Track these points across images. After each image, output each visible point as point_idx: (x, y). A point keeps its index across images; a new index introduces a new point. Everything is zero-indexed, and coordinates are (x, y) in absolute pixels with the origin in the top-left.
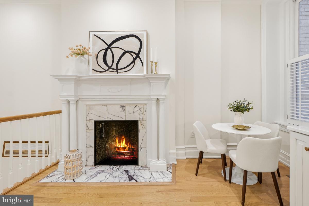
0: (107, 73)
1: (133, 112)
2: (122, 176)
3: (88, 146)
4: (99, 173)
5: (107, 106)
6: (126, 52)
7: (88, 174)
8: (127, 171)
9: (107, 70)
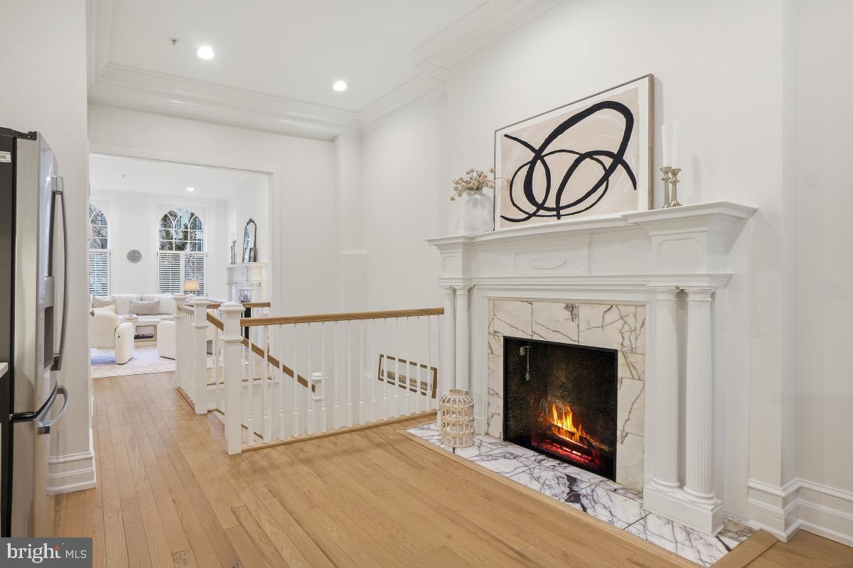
0: (534, 222)
1: (600, 324)
2: (554, 483)
3: (491, 392)
4: (505, 457)
5: (531, 304)
6: (582, 157)
7: (484, 450)
8: (572, 480)
9: (534, 214)
